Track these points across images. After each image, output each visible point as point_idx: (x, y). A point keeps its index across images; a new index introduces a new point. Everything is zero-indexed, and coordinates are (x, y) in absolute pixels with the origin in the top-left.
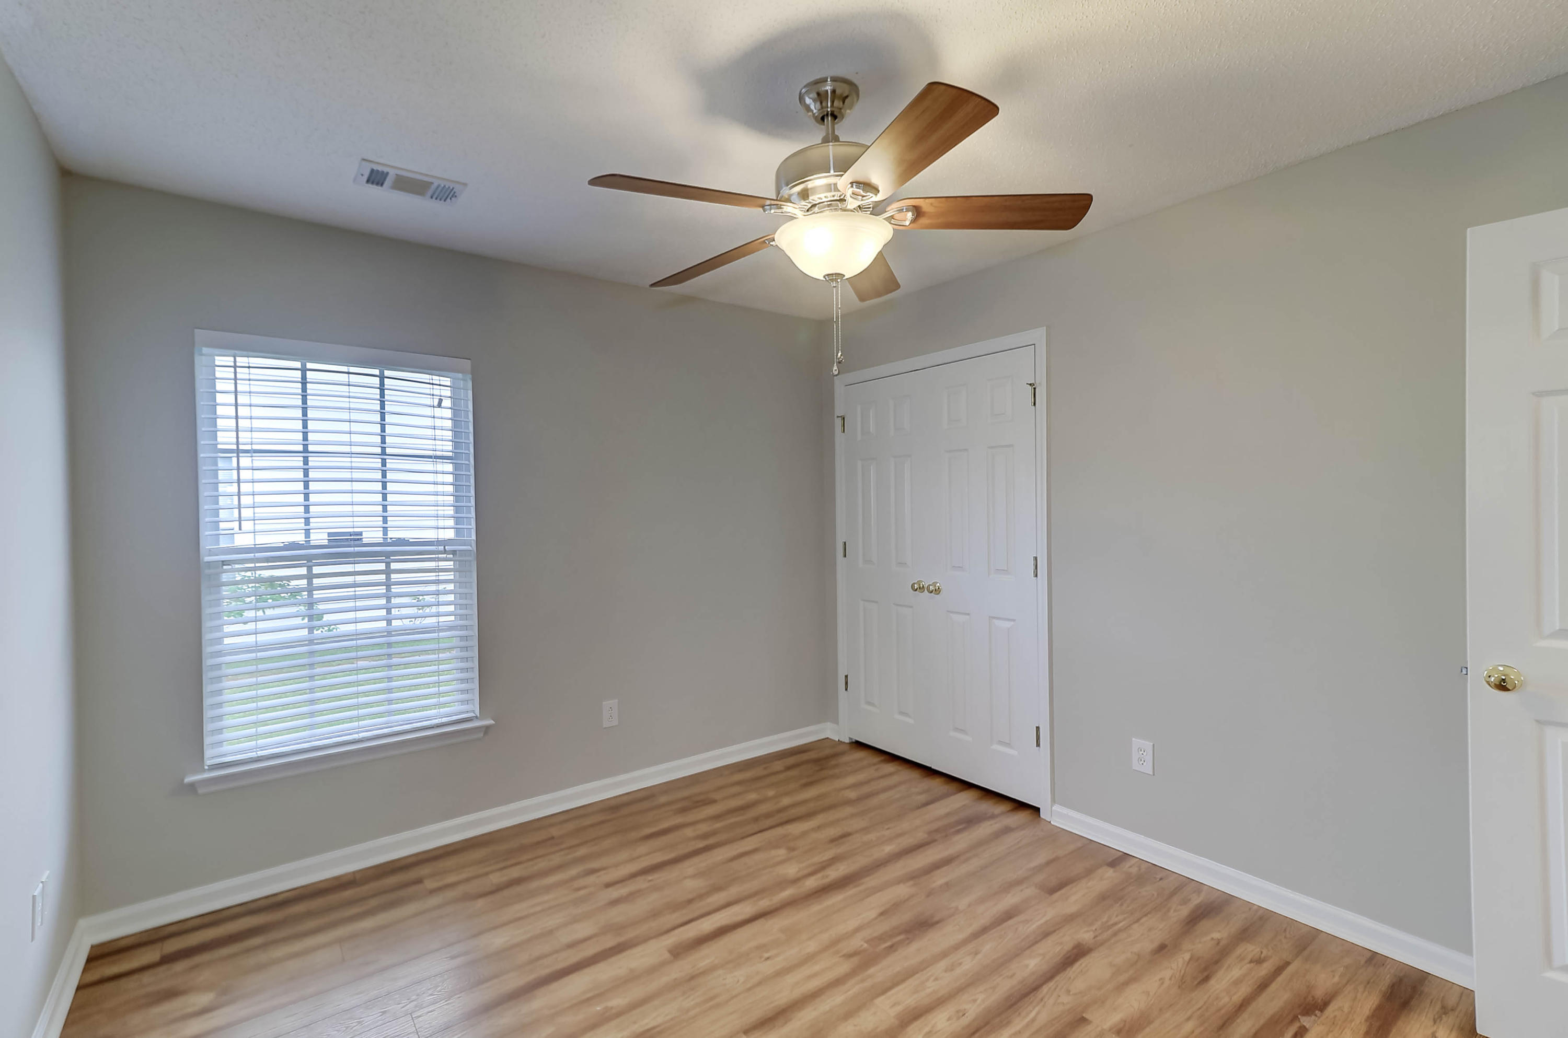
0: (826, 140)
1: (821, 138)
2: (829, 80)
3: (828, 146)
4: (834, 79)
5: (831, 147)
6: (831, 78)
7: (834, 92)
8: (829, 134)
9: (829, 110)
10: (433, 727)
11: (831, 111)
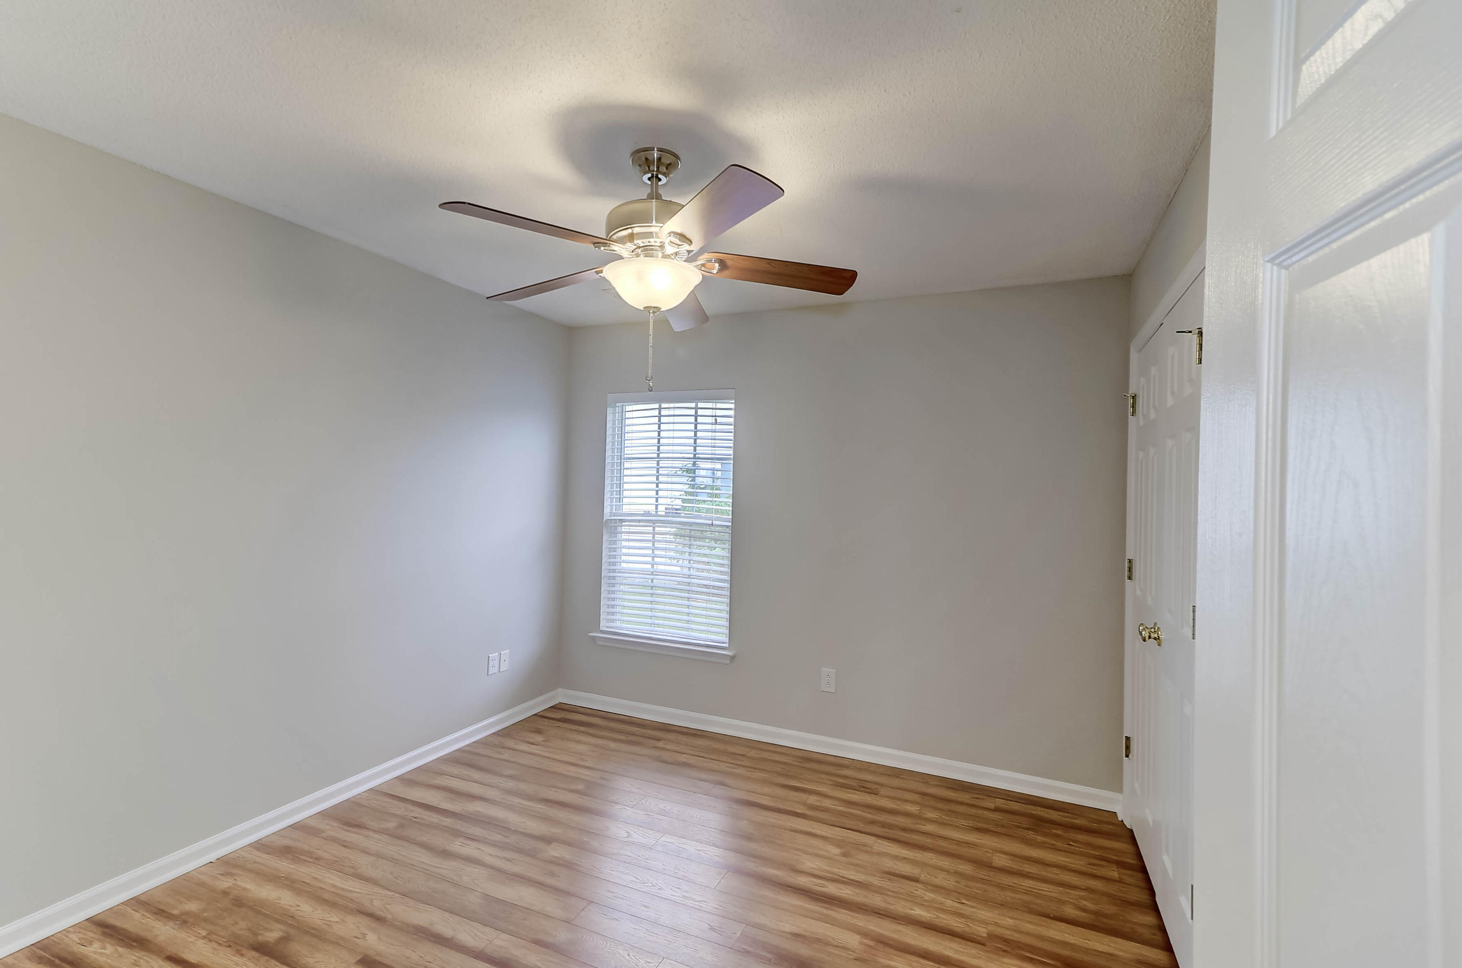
0: (650, 197)
1: (647, 193)
2: (656, 150)
3: (652, 202)
4: (660, 150)
5: (654, 203)
6: (657, 148)
7: (659, 159)
8: (653, 192)
9: (655, 173)
10: (703, 646)
11: (656, 174)
